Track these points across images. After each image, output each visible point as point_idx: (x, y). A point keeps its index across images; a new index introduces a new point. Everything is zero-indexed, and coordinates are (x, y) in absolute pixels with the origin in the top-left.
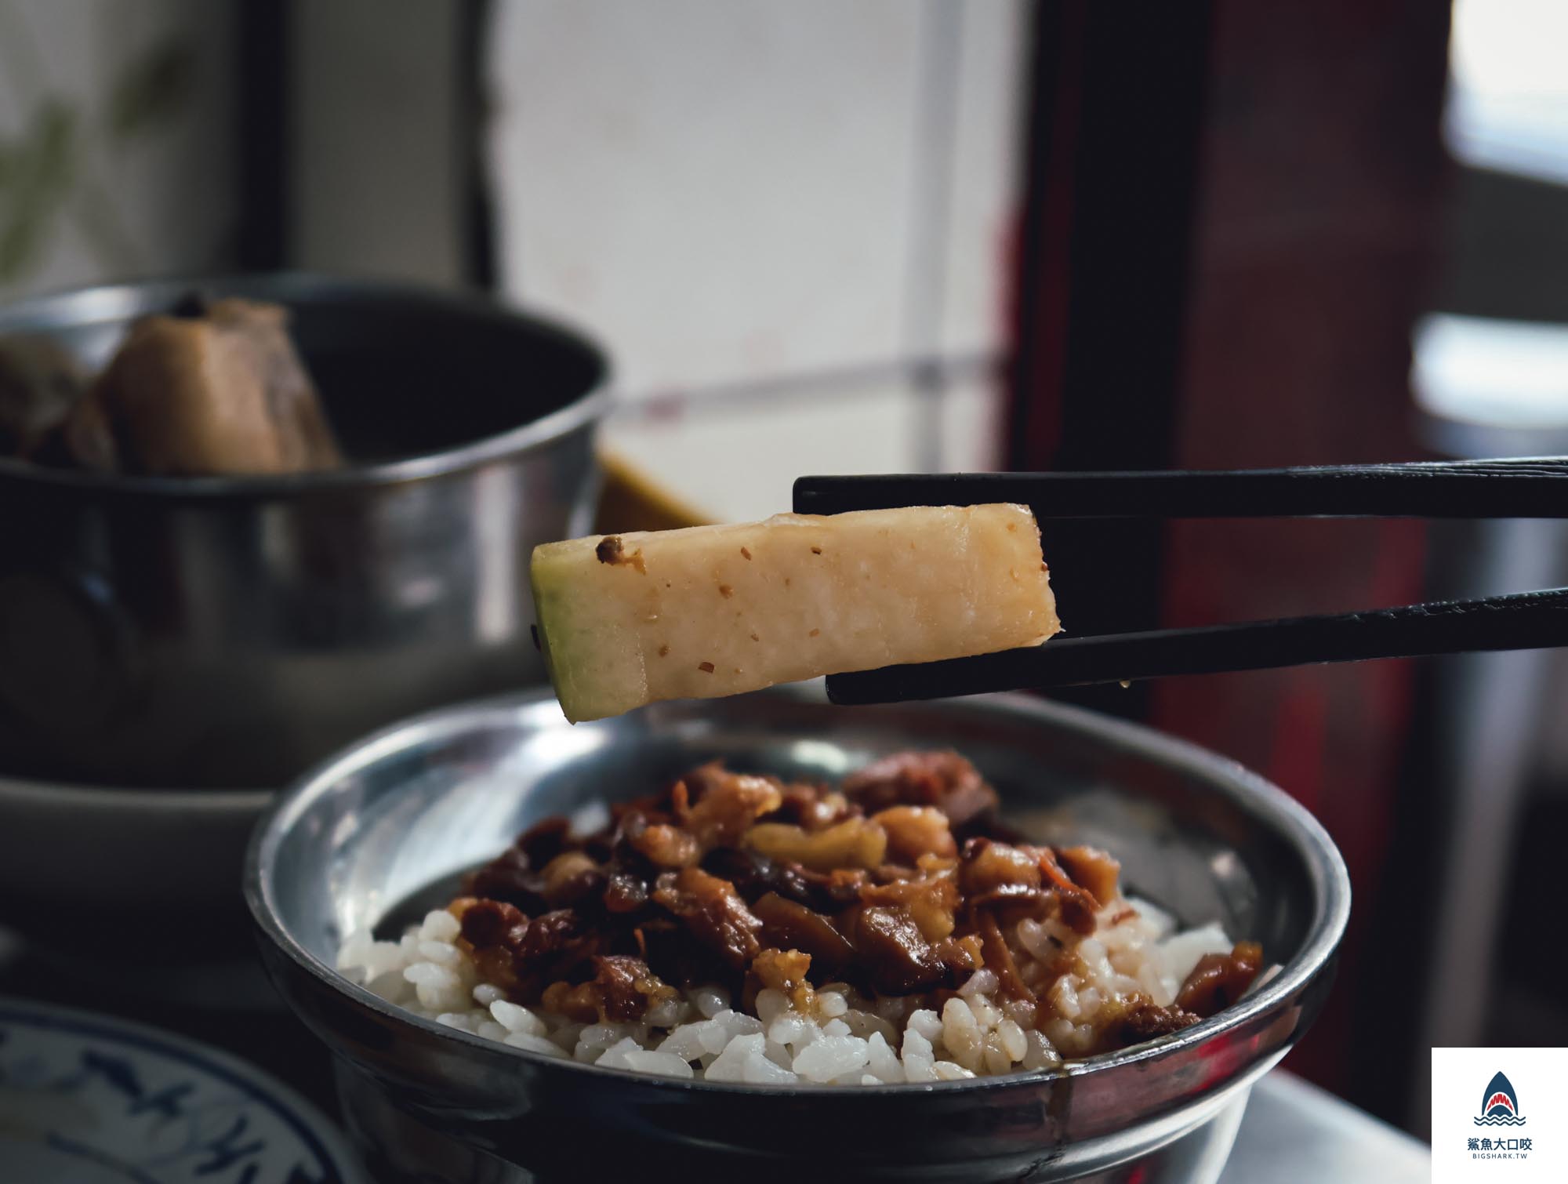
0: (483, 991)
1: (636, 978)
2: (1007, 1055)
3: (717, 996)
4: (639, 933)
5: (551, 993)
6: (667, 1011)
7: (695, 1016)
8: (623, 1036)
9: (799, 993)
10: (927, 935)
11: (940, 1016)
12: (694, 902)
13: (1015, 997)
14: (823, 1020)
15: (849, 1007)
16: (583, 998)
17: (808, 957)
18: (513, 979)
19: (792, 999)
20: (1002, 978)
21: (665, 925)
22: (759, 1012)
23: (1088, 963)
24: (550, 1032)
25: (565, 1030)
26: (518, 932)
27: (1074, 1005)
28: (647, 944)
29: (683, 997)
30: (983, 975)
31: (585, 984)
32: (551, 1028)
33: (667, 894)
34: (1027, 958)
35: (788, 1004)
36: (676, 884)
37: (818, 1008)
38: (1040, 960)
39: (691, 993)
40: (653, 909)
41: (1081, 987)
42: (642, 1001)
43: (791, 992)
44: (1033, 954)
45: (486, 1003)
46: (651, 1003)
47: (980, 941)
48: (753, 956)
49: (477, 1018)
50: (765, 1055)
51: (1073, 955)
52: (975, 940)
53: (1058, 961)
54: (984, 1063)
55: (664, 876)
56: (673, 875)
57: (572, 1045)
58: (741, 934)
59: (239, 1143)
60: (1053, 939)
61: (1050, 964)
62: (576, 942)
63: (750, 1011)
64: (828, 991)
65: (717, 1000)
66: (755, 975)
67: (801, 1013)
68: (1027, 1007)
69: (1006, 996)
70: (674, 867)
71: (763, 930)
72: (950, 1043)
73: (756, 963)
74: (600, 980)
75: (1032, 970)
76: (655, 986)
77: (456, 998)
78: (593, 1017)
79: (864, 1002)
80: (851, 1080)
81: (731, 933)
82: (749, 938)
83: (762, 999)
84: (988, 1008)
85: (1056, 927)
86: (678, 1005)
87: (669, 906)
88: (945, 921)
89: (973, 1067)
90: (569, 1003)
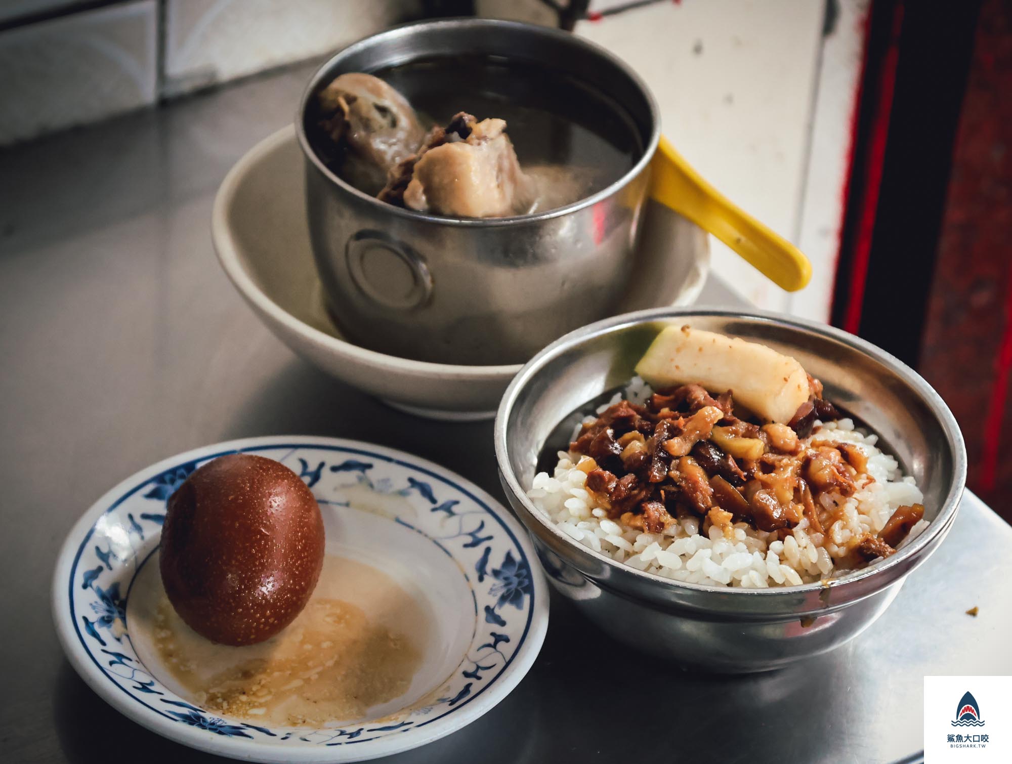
0: (598, 512)
1: (660, 515)
2: (810, 560)
3: (693, 525)
4: (662, 492)
5: (626, 516)
6: (671, 530)
7: (683, 534)
8: (654, 541)
9: (727, 529)
10: (781, 503)
11: (783, 543)
12: (685, 479)
13: (816, 531)
14: (735, 542)
15: (747, 536)
16: (639, 522)
17: (731, 515)
18: (609, 507)
19: (724, 531)
20: (811, 523)
21: (673, 489)
22: (710, 536)
23: (848, 515)
24: (624, 534)
25: (631, 533)
26: (613, 485)
27: (839, 537)
28: (665, 497)
29: (679, 524)
30: (804, 522)
31: (639, 517)
32: (625, 532)
33: (675, 473)
34: (823, 509)
35: (722, 534)
36: (679, 468)
37: (733, 537)
38: (828, 512)
39: (683, 522)
40: (668, 480)
41: (843, 528)
42: (662, 525)
43: (723, 528)
44: (826, 508)
45: (598, 518)
46: (666, 526)
47: (803, 508)
48: (708, 509)
49: (594, 524)
50: (711, 559)
51: (842, 511)
52: (801, 507)
53: (836, 513)
54: (800, 563)
55: (674, 462)
56: (678, 461)
57: (633, 542)
58: (704, 496)
59: (482, 535)
60: (834, 502)
61: (832, 514)
62: (636, 492)
63: (706, 536)
64: (739, 527)
65: (693, 526)
66: (709, 519)
67: (727, 539)
68: (820, 536)
69: (812, 531)
70: (678, 458)
71: (714, 496)
72: (787, 554)
73: (709, 512)
74: (646, 516)
75: (824, 516)
76: (668, 519)
77: (585, 513)
78: (642, 530)
79: (753, 532)
80: (745, 571)
81: (700, 496)
82: (707, 499)
83: (712, 531)
84: (803, 539)
85: (836, 496)
86: (677, 528)
87: (675, 480)
88: (790, 495)
89: (795, 565)
90: (632, 523)
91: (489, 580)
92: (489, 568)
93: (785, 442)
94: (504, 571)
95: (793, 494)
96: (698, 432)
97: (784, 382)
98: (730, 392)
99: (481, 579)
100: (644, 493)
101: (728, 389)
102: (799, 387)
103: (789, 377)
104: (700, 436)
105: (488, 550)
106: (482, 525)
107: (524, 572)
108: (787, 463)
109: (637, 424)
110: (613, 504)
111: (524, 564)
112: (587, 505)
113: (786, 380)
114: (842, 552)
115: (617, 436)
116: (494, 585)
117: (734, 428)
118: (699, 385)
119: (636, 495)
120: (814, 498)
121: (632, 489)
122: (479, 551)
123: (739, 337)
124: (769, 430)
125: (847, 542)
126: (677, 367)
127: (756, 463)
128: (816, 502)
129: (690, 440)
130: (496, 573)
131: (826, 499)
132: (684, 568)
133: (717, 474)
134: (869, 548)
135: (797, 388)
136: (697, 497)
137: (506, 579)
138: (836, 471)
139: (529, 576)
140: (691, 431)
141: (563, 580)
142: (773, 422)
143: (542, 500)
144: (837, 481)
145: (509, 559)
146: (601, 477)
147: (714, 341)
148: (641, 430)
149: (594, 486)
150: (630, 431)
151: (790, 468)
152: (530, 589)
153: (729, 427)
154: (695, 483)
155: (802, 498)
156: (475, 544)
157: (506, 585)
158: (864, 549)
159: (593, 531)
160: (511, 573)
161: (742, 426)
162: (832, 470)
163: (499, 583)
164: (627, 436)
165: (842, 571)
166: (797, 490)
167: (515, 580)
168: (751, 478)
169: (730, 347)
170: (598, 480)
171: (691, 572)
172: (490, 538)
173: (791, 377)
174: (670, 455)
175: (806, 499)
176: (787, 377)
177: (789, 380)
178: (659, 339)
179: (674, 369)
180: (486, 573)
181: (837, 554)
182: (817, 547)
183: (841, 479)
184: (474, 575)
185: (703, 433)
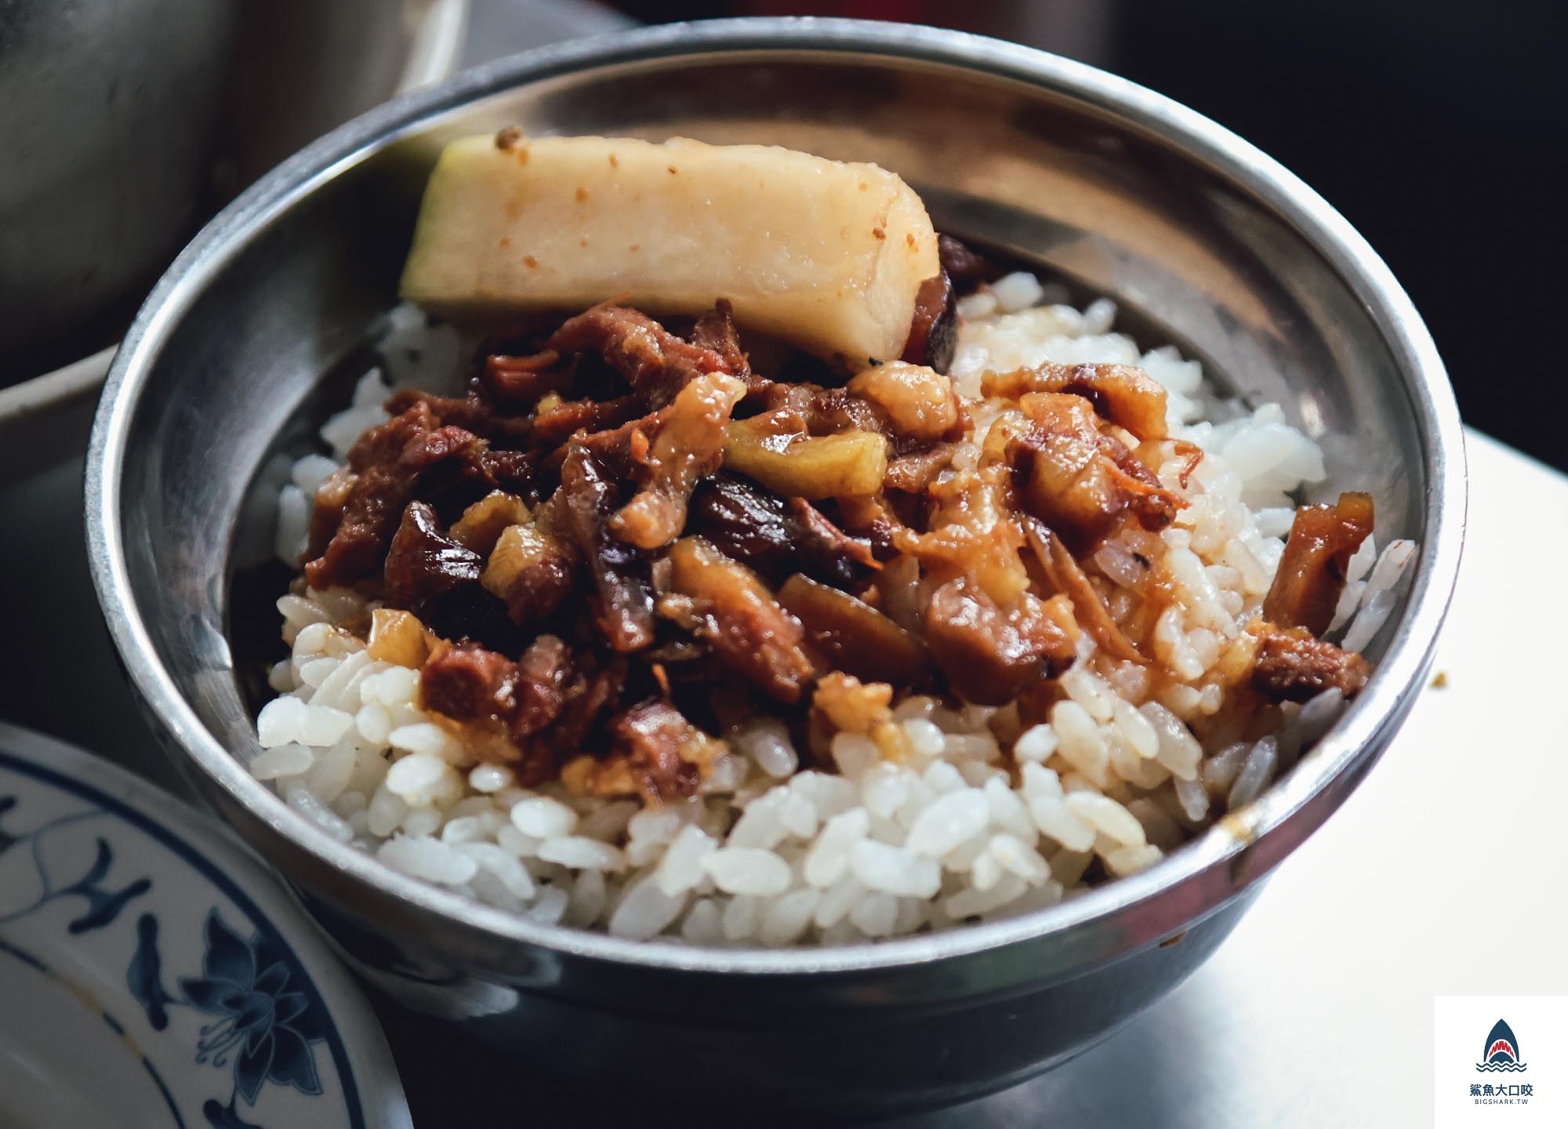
0: (488, 777)
1: (676, 741)
2: (1135, 752)
4: (659, 671)
5: (576, 771)
6: (722, 775)
7: (758, 779)
8: (683, 824)
9: (885, 733)
10: (1007, 611)
11: (1052, 728)
12: (712, 613)
13: (1118, 657)
14: (920, 764)
15: (943, 734)
16: (621, 779)
17: (886, 688)
19: (876, 741)
20: (1099, 639)
21: (688, 652)
22: (842, 768)
24: (583, 827)
25: (605, 817)
26: (507, 686)
27: (1191, 661)
28: (670, 681)
29: (735, 751)
30: (1084, 646)
31: (621, 764)
32: (583, 814)
33: (674, 603)
34: (1111, 586)
35: (875, 751)
36: (677, 583)
37: (909, 747)
38: (1130, 592)
39: (743, 742)
40: (663, 628)
41: (1189, 626)
42: (689, 769)
43: (871, 731)
44: (1118, 581)
45: (490, 794)
46: (704, 771)
47: (1071, 605)
48: (809, 686)
49: (488, 819)
50: (870, 836)
51: (1166, 578)
52: (1063, 606)
53: (1151, 590)
54: (1111, 770)
55: (659, 568)
56: (666, 562)
57: (620, 840)
58: (784, 651)
59: (114, 882)
60: (1137, 557)
61: (1144, 595)
62: (578, 689)
63: (828, 766)
64: (912, 716)
65: (779, 750)
66: (823, 715)
67: (896, 761)
68: (1133, 673)
69: (1108, 662)
70: (663, 551)
71: (808, 641)
72: (1069, 755)
73: (818, 696)
74: (639, 757)
75: (1123, 606)
76: (699, 746)
77: (449, 789)
78: (636, 800)
79: (951, 716)
80: (976, 845)
81: (774, 657)
82: (793, 655)
83: (842, 749)
84: (1101, 699)
85: (1138, 540)
86: (735, 767)
87: (684, 624)
88: (1017, 578)
89: (1102, 780)
90: (605, 788)
91: (187, 1021)
92: (170, 980)
93: (929, 413)
94: (219, 979)
95: (1023, 570)
96: (691, 456)
97: (874, 241)
98: (723, 306)
99: (159, 1021)
100: (603, 685)
101: (714, 301)
102: (911, 241)
103: (885, 225)
104: (700, 468)
105: (148, 927)
106: (105, 855)
107: (279, 968)
108: (971, 479)
109: (488, 466)
110: (526, 744)
111: (272, 947)
112: (448, 763)
113: (878, 234)
114: (1209, 699)
115: (444, 522)
116: (204, 1030)
117: (781, 415)
118: (624, 305)
119: (584, 698)
120: (1079, 564)
121: (567, 682)
122: (122, 934)
123: (685, 136)
124: (873, 392)
125: (1215, 668)
126: (530, 262)
127: (878, 502)
128: (1092, 572)
129: (678, 488)
130: (198, 992)
131: (1114, 558)
132: (799, 884)
133: (795, 571)
134: (1284, 669)
135: (907, 245)
136: (765, 662)
137: (234, 1003)
138: (1115, 467)
139: (300, 980)
140: (673, 462)
141: (415, 973)
142: (873, 363)
143: (307, 779)
144: (1129, 496)
145: (219, 937)
146: (466, 673)
147: (613, 162)
148: (510, 485)
149: (451, 706)
150: (480, 497)
151: (987, 496)
152: (319, 1023)
153: (767, 414)
154: (747, 620)
155: (1053, 576)
156: (103, 914)
157: (241, 1024)
158: (1270, 677)
159: (493, 840)
160: (241, 981)
161: (797, 401)
162: (1108, 471)
163: (219, 1022)
164: (479, 512)
165: (1227, 753)
166: (1027, 554)
167: (264, 1002)
168: (888, 553)
169: (673, 172)
170: (462, 684)
171: (825, 890)
172: (141, 887)
173: (888, 222)
174: (639, 550)
175: (1062, 574)
176: (879, 226)
177: (886, 231)
178: (436, 187)
179: (524, 269)
180: (166, 999)
181: (1199, 710)
182: (1138, 705)
183: (1138, 488)
184: (133, 1013)
185: (704, 459)
